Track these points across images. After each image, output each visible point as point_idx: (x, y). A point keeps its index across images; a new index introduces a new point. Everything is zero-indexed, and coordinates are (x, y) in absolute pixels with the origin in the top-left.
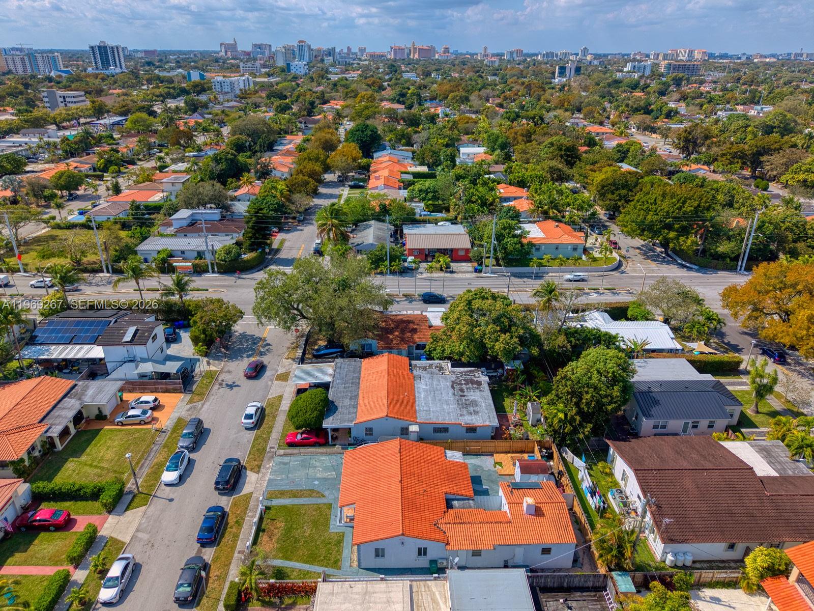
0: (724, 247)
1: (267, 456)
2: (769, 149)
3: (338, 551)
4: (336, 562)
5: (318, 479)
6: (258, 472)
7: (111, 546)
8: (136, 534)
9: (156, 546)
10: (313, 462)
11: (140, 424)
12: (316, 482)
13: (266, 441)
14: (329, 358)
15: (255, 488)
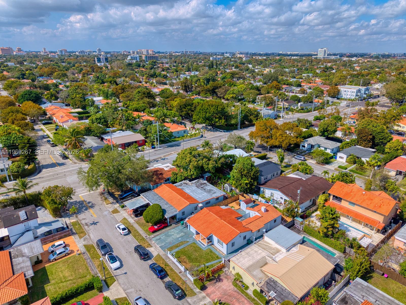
0: (233, 122)
1: (148, 240)
2: (217, 87)
3: (214, 254)
4: (217, 257)
5: (179, 238)
6: (152, 247)
7: (120, 302)
8: (126, 292)
9: (142, 290)
10: (170, 233)
11: (65, 256)
12: (180, 239)
13: (140, 235)
14: (128, 198)
15: (158, 252)
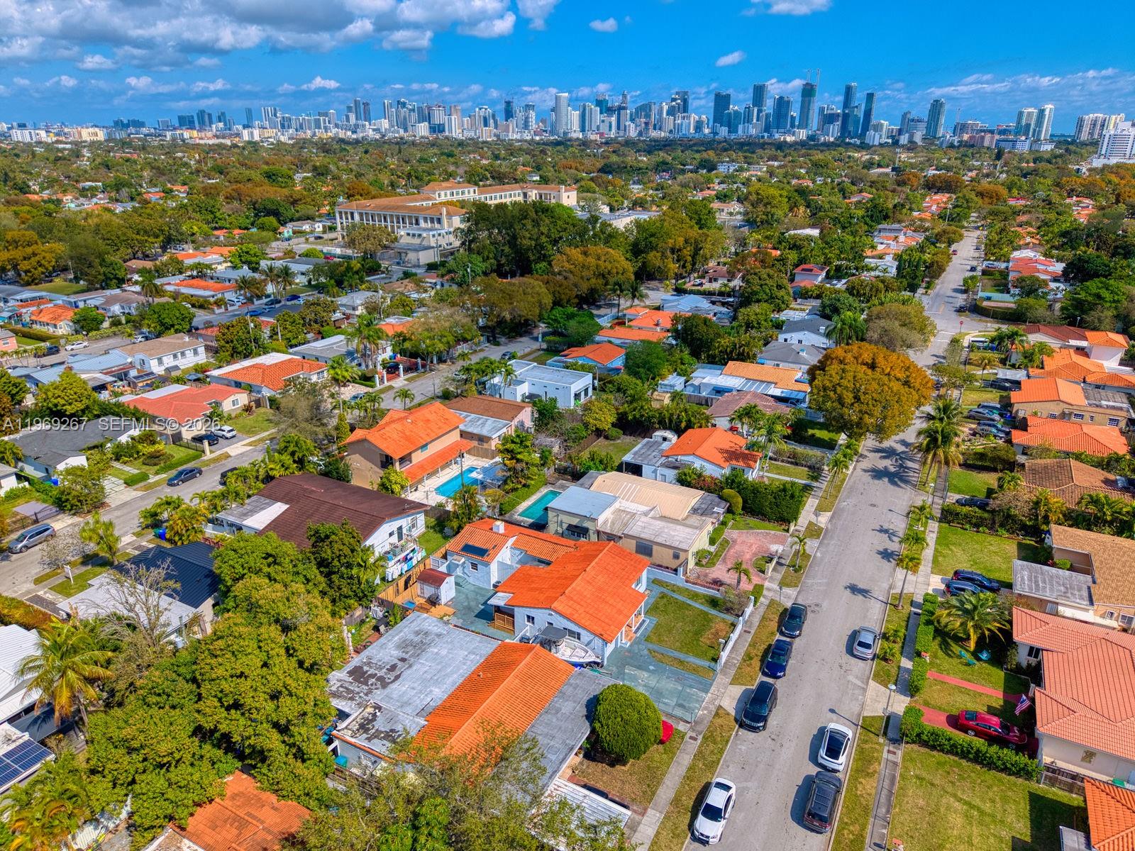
1: (703, 727)
6: (720, 707)
12: (651, 668)
15: (726, 688)
